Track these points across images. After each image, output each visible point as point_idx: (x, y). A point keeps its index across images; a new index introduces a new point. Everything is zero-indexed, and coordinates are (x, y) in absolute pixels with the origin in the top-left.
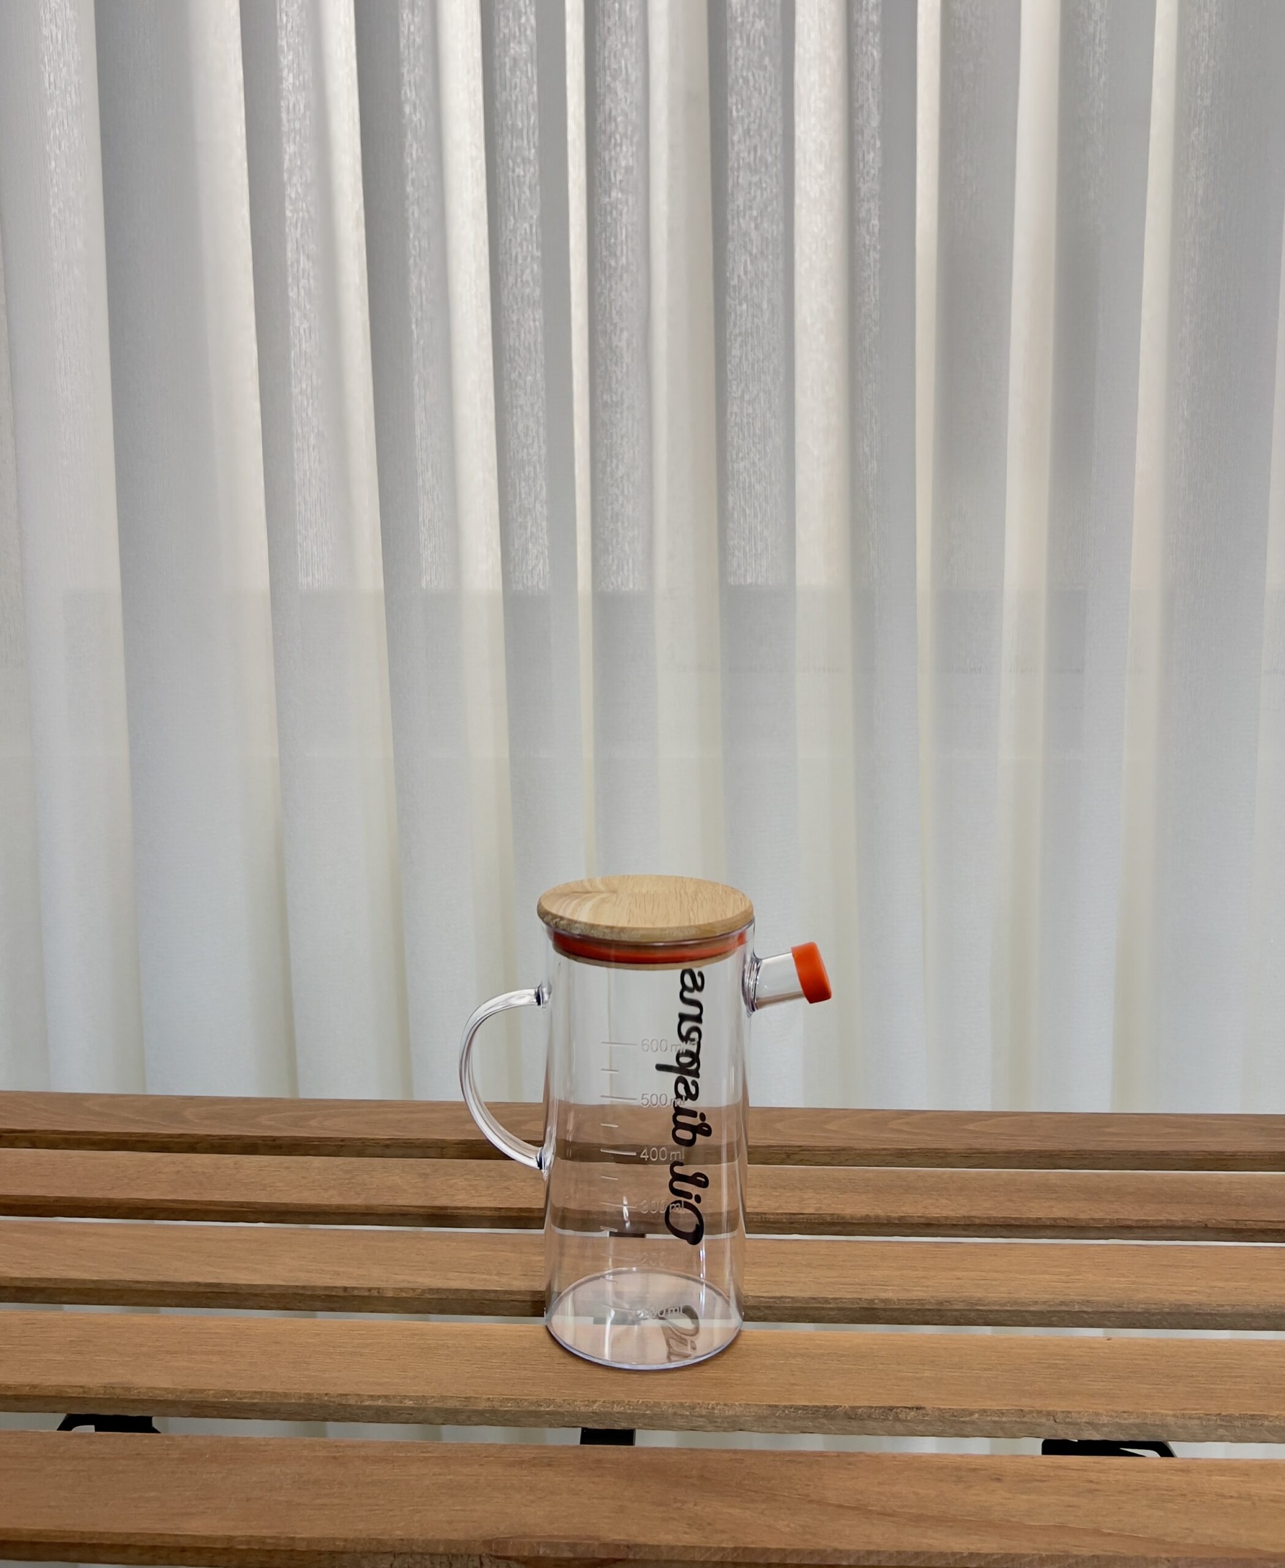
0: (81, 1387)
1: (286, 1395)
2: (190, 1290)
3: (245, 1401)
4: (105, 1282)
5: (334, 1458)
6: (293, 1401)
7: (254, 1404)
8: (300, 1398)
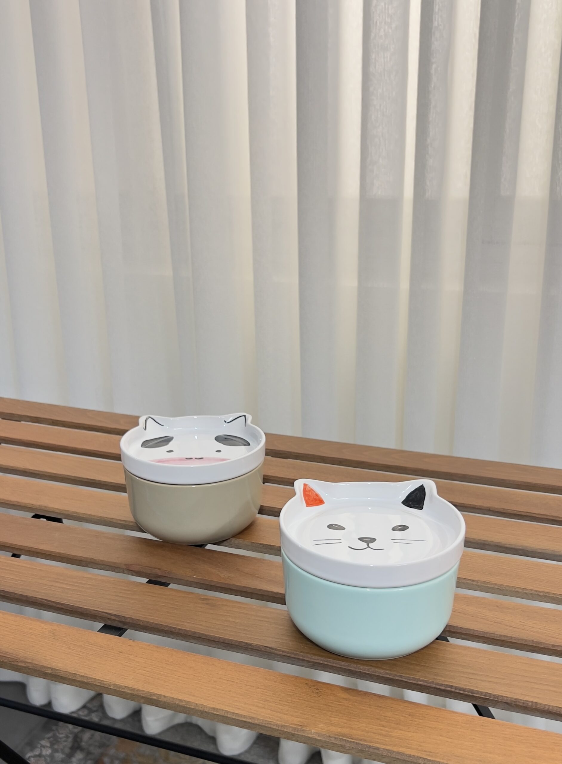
0: (32, 504)
1: (94, 516)
2: (85, 480)
3: (81, 516)
4: (58, 474)
5: (96, 535)
6: (96, 518)
7: (84, 517)
8: (98, 517)
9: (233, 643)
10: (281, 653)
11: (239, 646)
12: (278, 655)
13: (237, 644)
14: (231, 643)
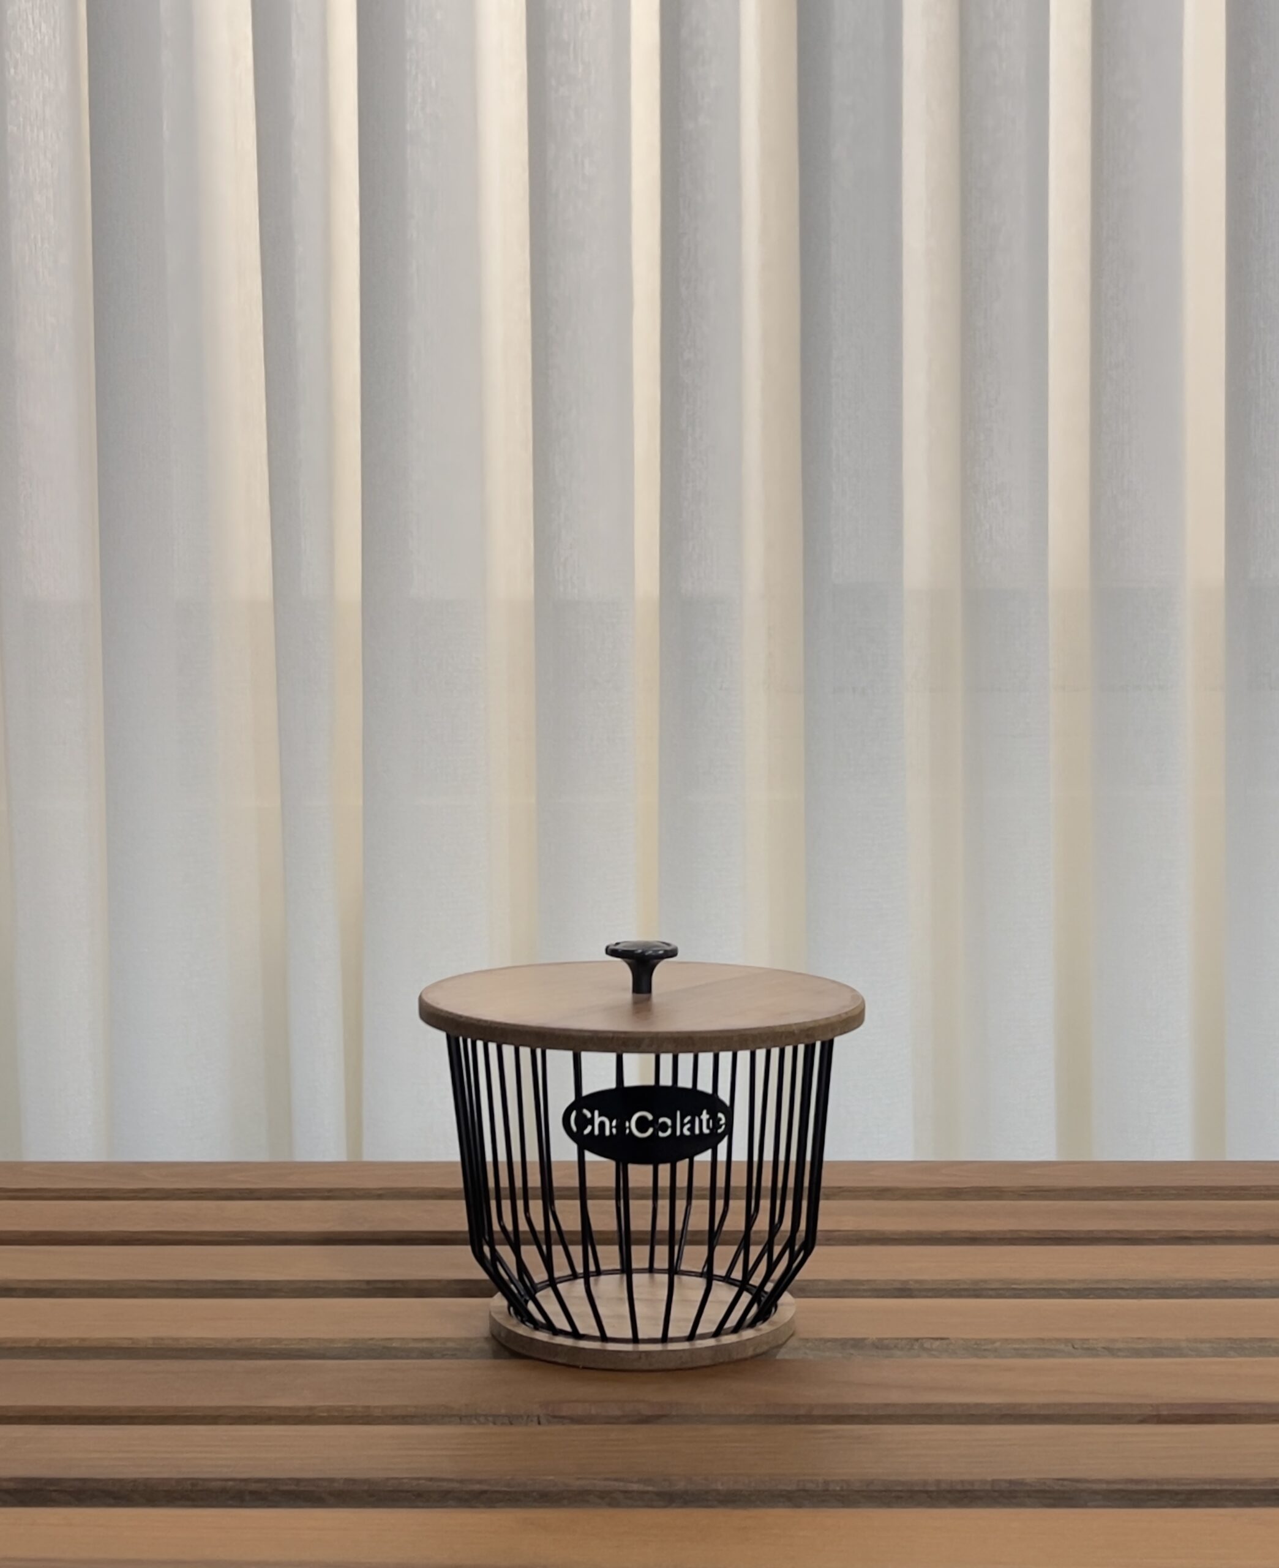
9: (976, 1487)
10: (1104, 1486)
11: (995, 1491)
12: (1095, 1492)
13: (988, 1487)
14: (968, 1487)
